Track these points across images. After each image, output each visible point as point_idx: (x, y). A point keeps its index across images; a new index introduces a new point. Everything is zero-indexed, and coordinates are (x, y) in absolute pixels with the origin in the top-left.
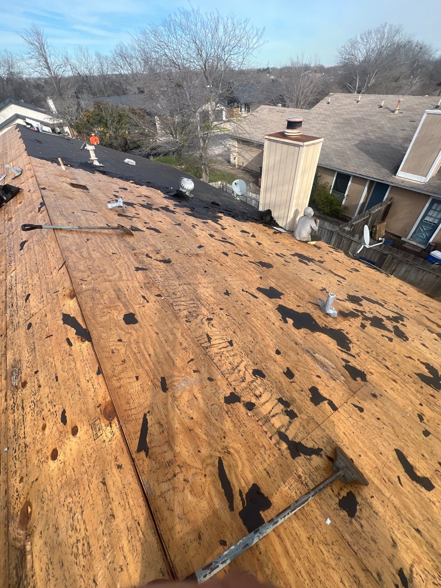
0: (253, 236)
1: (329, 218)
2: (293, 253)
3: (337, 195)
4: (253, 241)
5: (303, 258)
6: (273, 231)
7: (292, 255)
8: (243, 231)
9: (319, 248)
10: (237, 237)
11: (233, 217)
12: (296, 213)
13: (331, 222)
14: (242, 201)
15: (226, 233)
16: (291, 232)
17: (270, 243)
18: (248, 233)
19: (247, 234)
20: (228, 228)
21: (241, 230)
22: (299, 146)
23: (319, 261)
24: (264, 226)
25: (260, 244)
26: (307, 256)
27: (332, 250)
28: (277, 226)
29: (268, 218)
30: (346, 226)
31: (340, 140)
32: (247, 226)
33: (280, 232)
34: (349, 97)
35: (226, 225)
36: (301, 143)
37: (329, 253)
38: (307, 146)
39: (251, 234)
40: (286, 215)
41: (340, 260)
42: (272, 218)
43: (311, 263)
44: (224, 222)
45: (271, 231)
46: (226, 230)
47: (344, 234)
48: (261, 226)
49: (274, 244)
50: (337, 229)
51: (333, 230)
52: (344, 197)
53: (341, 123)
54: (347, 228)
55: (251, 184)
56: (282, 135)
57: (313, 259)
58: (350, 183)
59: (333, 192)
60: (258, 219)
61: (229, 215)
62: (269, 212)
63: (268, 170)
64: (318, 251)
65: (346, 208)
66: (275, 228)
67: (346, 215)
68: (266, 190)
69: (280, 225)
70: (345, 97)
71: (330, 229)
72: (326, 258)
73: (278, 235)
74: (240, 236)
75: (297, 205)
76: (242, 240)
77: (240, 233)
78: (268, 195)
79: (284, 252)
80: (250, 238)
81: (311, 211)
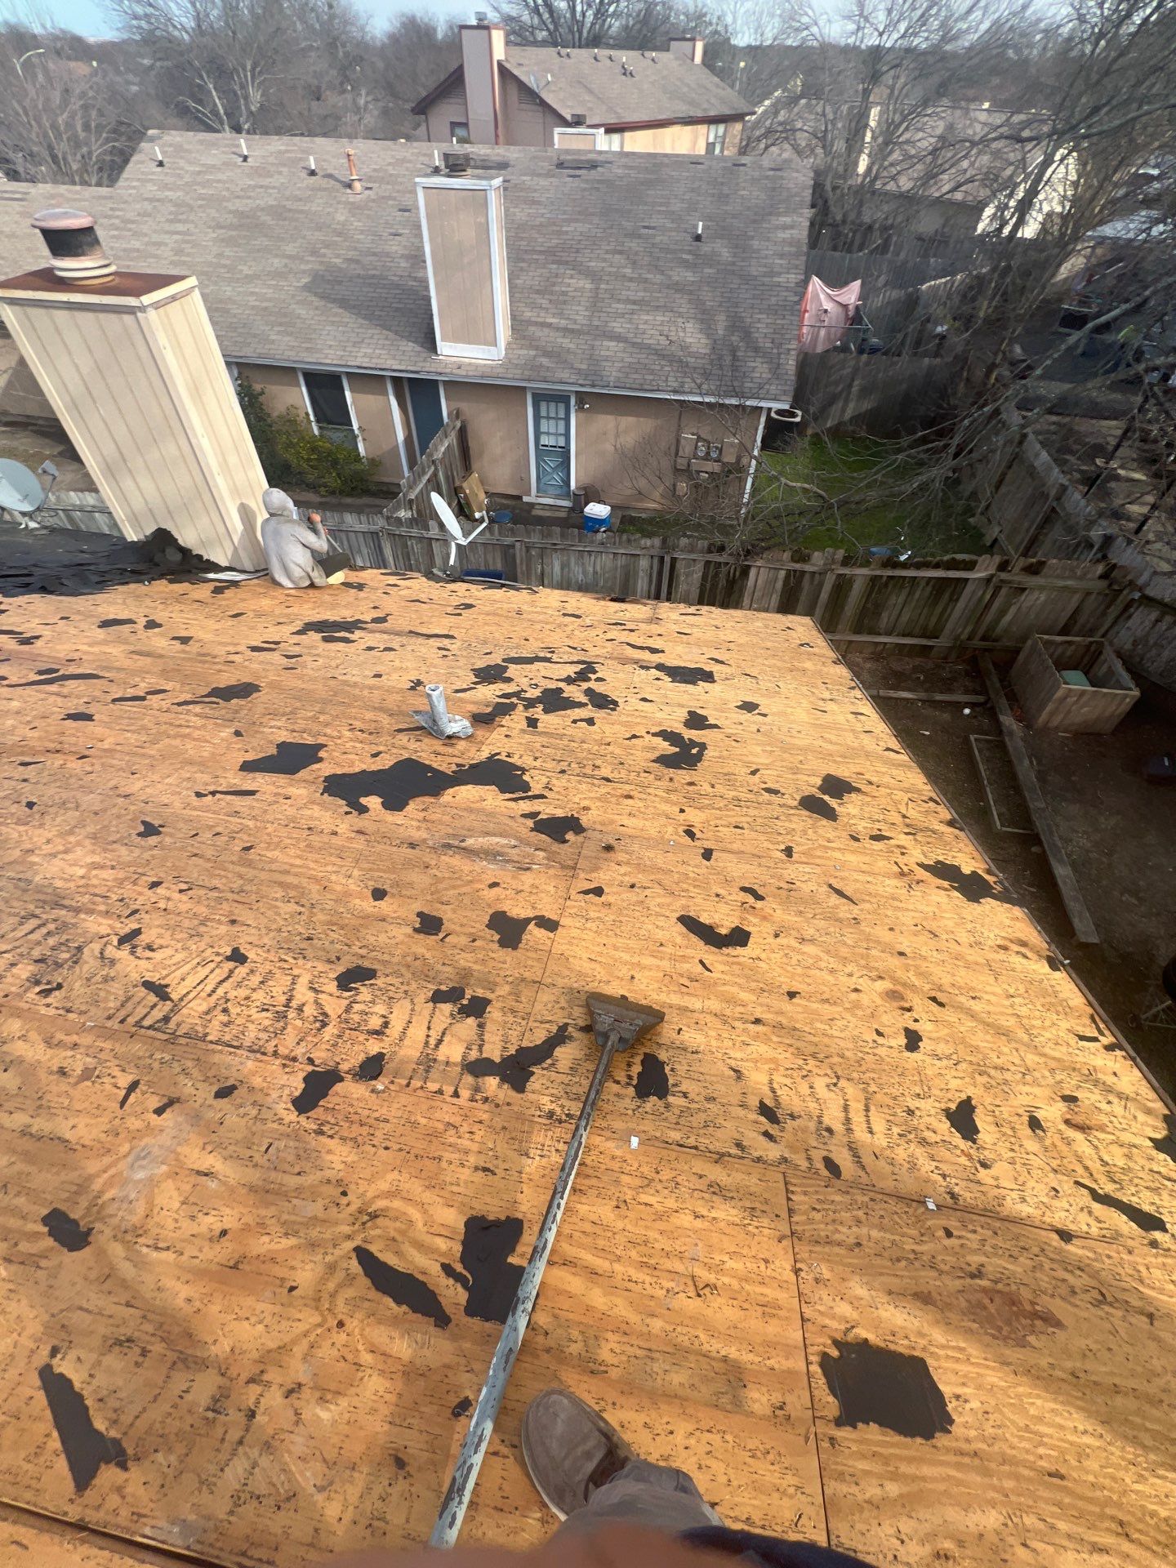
0: (151, 625)
1: (349, 500)
2: (298, 625)
3: (337, 436)
4: (158, 641)
5: (330, 630)
6: (212, 586)
7: (299, 633)
8: (106, 624)
9: (360, 587)
10: (96, 649)
11: (44, 590)
12: (246, 513)
13: (359, 510)
14: (53, 530)
15: (46, 652)
16: (263, 572)
17: (217, 626)
18: (130, 621)
19: (126, 628)
20: (46, 632)
21: (97, 621)
22: (131, 311)
23: (375, 620)
24: (171, 582)
25: (185, 640)
26: (338, 619)
27: (392, 580)
28: (216, 568)
29: (174, 557)
30: (397, 508)
32: (116, 601)
33: (234, 584)
34: (214, 144)
35: (30, 627)
36: (131, 301)
37: (389, 589)
38: (157, 305)
39: (142, 621)
40: (221, 530)
41: (423, 597)
42: (185, 552)
43: (358, 634)
44: (12, 620)
45: (203, 591)
46: (39, 643)
47: (403, 531)
48: (161, 586)
49: (231, 622)
50: (380, 523)
51: (373, 528)
52: (355, 437)
54: (403, 514)
55: (48, 465)
57: (359, 621)
58: (348, 394)
59: (320, 428)
60: (139, 567)
61: (26, 588)
62: (163, 537)
63: (74, 406)
64: (362, 594)
65: (374, 463)
66: (211, 576)
67: (386, 480)
68: (109, 471)
69: (224, 563)
71: (364, 527)
72: (389, 605)
73: (228, 593)
74: (105, 642)
75: (235, 491)
76: (116, 651)
77: (101, 634)
78: (128, 484)
79: (273, 634)
80: (142, 634)
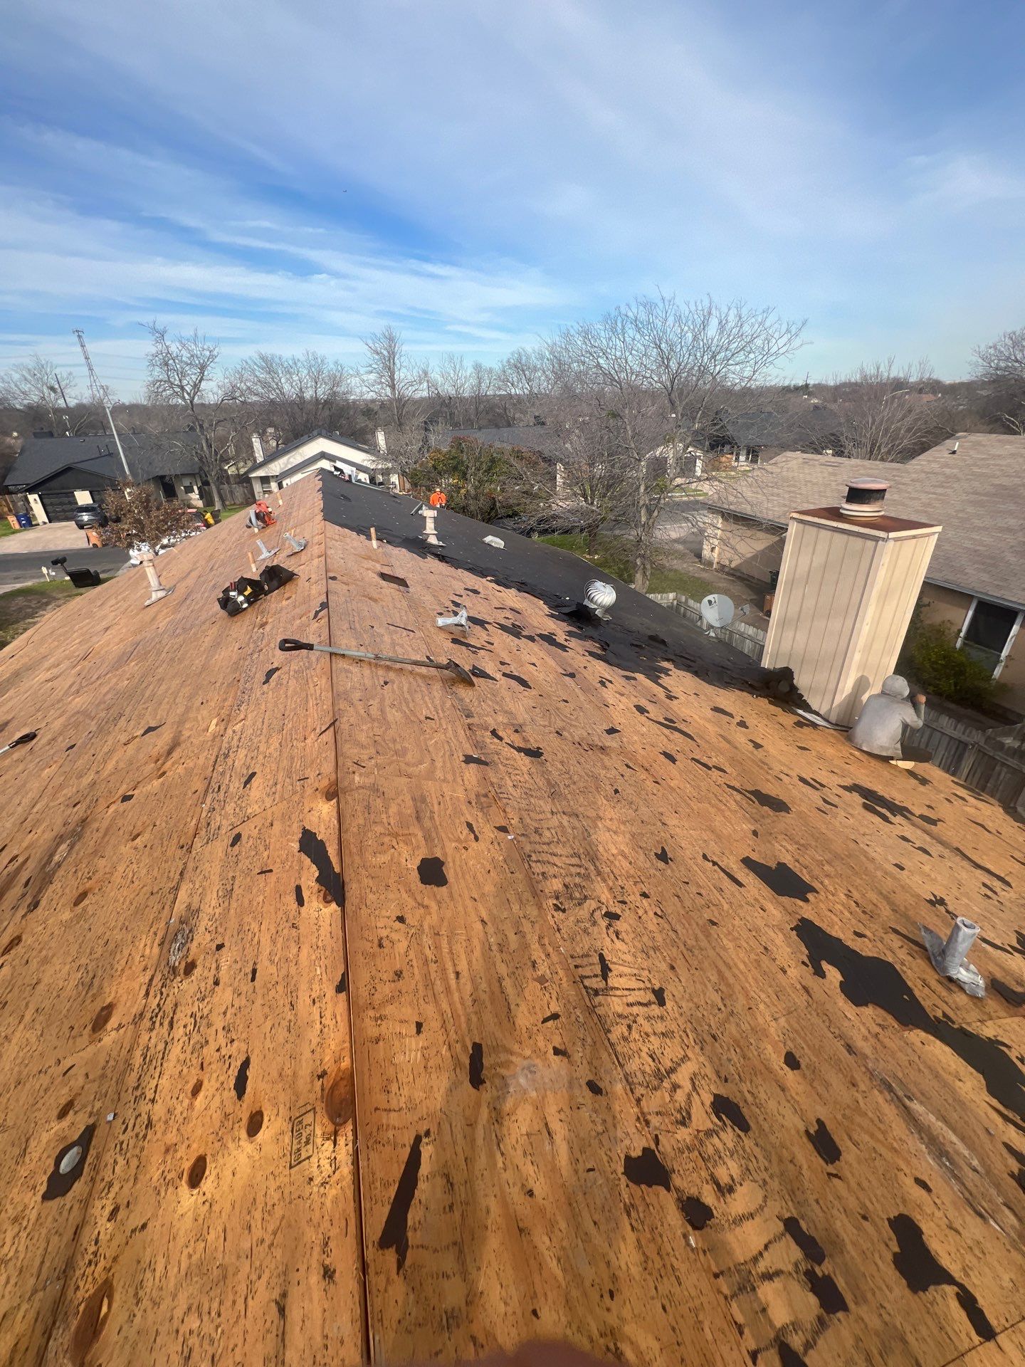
0: (742, 724)
1: (952, 706)
2: (848, 782)
3: (977, 654)
4: (740, 737)
5: (873, 801)
6: (796, 719)
7: (845, 788)
8: (717, 710)
9: (924, 782)
10: (702, 722)
11: (696, 674)
12: (861, 685)
13: (959, 718)
14: (720, 641)
15: (675, 709)
17: (785, 748)
18: (731, 715)
19: (727, 718)
20: (682, 698)
21: (712, 705)
22: (876, 539)
23: (922, 817)
24: (770, 703)
25: (757, 746)
26: (887, 796)
27: (962, 792)
28: (807, 708)
29: (784, 687)
30: (1007, 734)
31: (985, 528)
32: (730, 699)
33: (814, 725)
34: (1010, 443)
35: (676, 691)
36: (882, 534)
37: (953, 799)
38: (896, 540)
39: (738, 719)
40: (832, 686)
41: (989, 825)
42: (793, 689)
43: (898, 819)
44: (672, 682)
45: (788, 719)
46: (675, 702)
47: (999, 756)
48: (763, 703)
49: (795, 751)
50: (976, 737)
51: (964, 738)
52: (998, 661)
53: (986, 494)
54: (1008, 741)
55: (747, 608)
56: (834, 513)
57: (906, 809)
58: (1015, 629)
59: (964, 644)
60: (755, 684)
61: (688, 668)
62: (786, 674)
63: (791, 583)
64: (922, 788)
65: (1003, 687)
66: (800, 712)
67: (1008, 706)
68: (783, 623)
69: (815, 707)
70: (999, 441)
71: (956, 734)
72: (944, 811)
73: (806, 730)
74: (709, 721)
75: (863, 665)
76: (711, 728)
77: (710, 714)
78: (789, 634)
79: (823, 777)
80: (733, 727)
81: (902, 686)
